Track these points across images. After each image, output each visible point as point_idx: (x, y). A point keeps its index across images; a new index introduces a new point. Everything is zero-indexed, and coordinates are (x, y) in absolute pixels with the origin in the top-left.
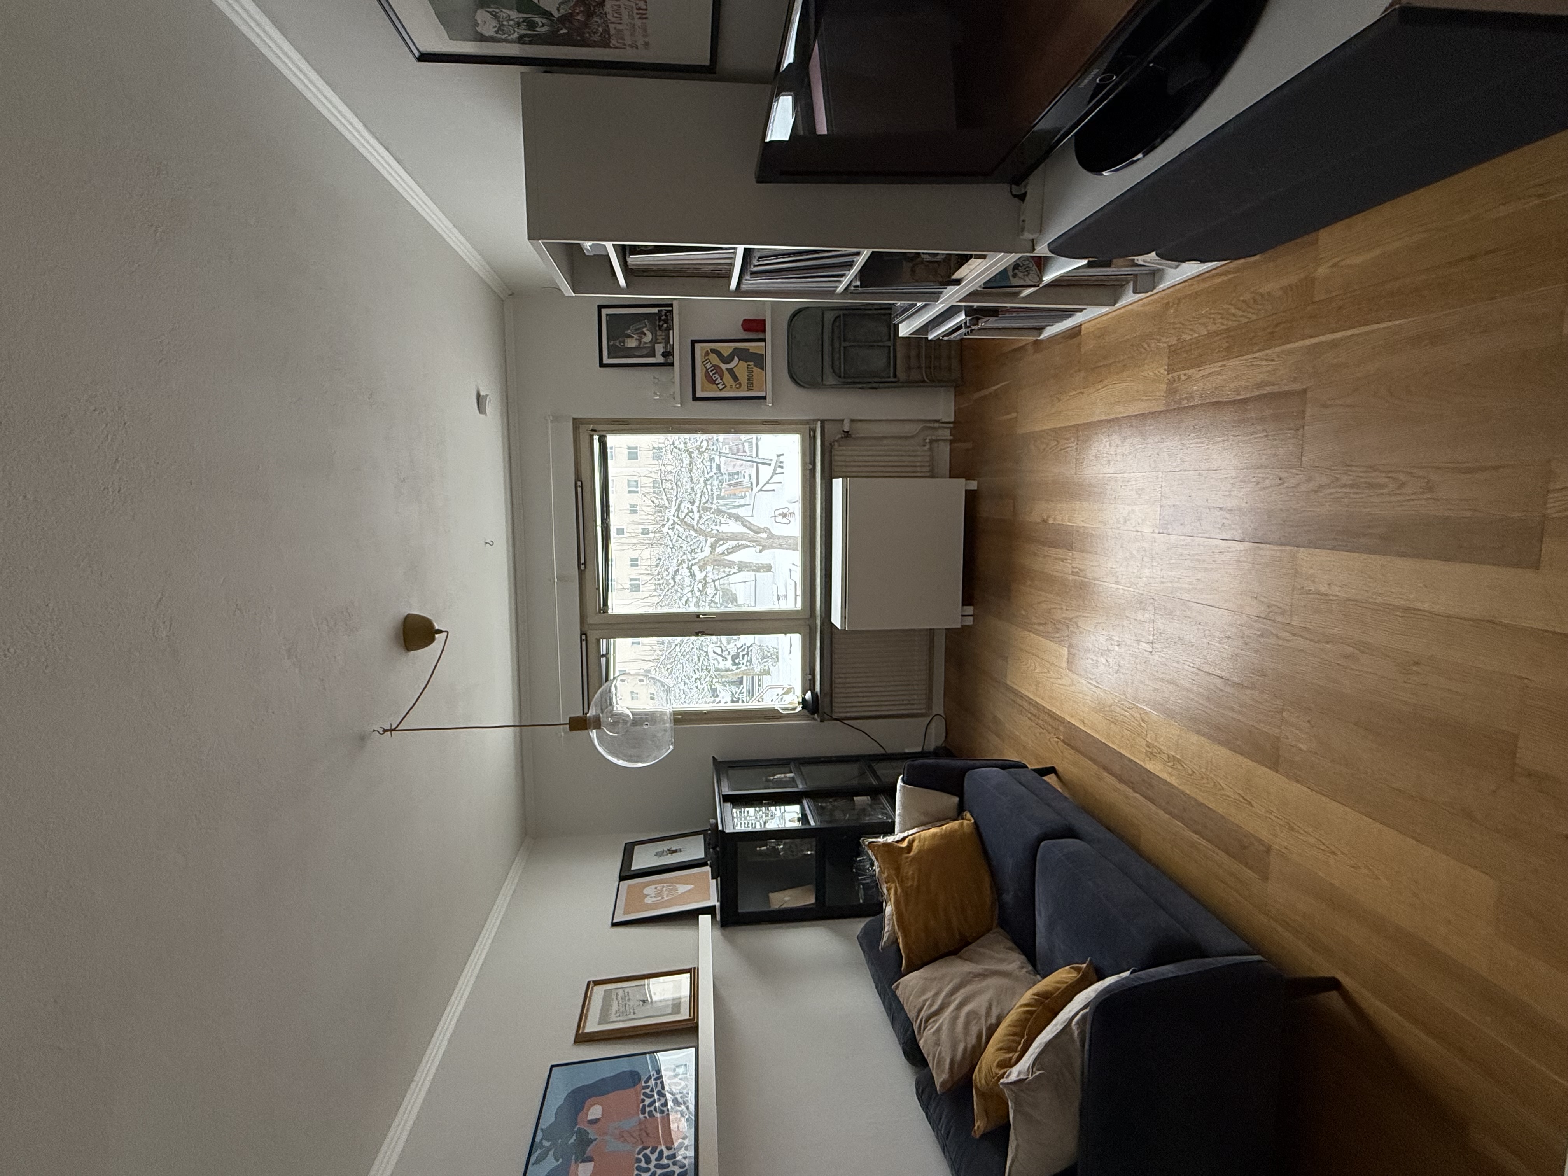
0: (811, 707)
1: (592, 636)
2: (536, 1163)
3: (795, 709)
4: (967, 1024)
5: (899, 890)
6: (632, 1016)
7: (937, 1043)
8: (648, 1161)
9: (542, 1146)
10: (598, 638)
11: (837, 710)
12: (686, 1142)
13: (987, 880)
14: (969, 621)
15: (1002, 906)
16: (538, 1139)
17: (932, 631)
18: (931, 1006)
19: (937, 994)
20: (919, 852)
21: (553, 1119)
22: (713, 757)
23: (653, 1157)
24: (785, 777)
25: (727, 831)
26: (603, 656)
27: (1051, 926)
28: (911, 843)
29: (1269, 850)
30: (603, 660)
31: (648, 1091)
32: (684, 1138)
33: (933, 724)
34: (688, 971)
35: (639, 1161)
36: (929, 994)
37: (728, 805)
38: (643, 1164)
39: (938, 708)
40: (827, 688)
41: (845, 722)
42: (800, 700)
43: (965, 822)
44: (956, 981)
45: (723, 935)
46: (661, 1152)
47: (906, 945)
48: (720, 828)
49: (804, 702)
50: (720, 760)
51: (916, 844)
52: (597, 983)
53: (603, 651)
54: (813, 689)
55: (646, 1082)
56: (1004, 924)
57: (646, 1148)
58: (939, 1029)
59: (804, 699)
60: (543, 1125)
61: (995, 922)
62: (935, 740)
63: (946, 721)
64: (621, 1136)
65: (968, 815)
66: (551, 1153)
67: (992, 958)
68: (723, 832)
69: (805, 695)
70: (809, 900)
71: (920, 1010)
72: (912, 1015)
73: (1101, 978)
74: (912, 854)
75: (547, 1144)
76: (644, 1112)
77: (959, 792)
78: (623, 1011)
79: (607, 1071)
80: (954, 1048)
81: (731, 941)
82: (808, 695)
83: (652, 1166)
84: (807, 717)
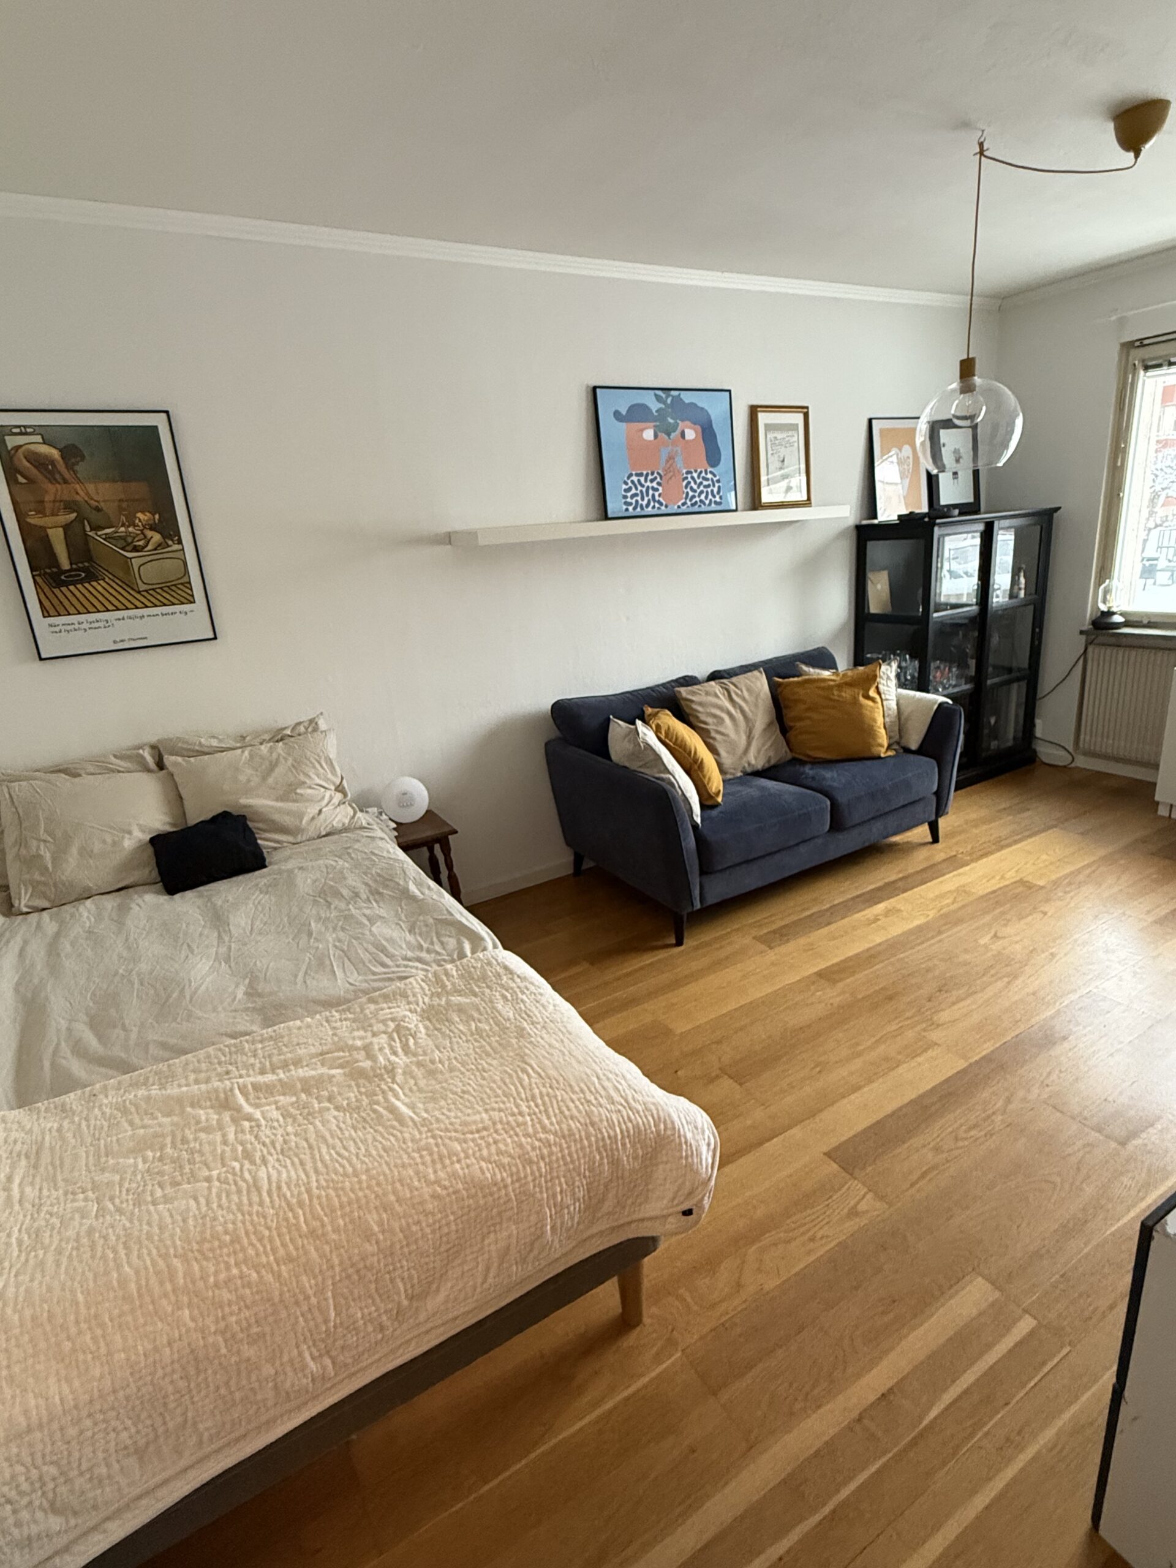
0: (1102, 623)
2: (656, 395)
3: (1104, 601)
4: (715, 716)
5: (832, 683)
6: (770, 452)
7: (707, 693)
8: (652, 481)
9: (667, 397)
11: (1096, 651)
12: (663, 508)
13: (829, 757)
14: (1163, 811)
15: (803, 763)
16: (673, 393)
17: (1156, 766)
18: (737, 694)
19: (744, 699)
20: (861, 706)
21: (687, 401)
22: (1059, 508)
23: (654, 484)
24: (1020, 589)
25: (936, 529)
27: (763, 789)
28: (873, 700)
29: (771, 948)
31: (703, 474)
32: (666, 506)
33: (1063, 753)
34: (809, 499)
35: (653, 474)
36: (746, 694)
37: (981, 527)
38: (650, 477)
39: (1081, 762)
40: (1124, 641)
41: (1081, 661)
42: (1114, 609)
43: (883, 750)
44: (750, 714)
45: (848, 528)
46: (657, 490)
47: (790, 684)
48: (938, 521)
49: (1110, 614)
50: (1055, 515)
51: (870, 703)
52: (806, 416)
54: (1127, 624)
55: (711, 472)
56: (794, 761)
57: (661, 477)
58: (716, 696)
59: (1114, 613)
60: (683, 394)
61: (797, 756)
62: (1046, 753)
63: (1065, 767)
64: (671, 458)
65: (890, 753)
66: (662, 406)
67: (763, 745)
68: (935, 524)
69: (1121, 614)
70: (874, 608)
71: (735, 686)
72: (734, 679)
73: (703, 806)
74: (861, 698)
75: (669, 401)
76: (688, 473)
77: (921, 751)
78: (774, 442)
79: (722, 440)
80: (701, 704)
81: (842, 534)
82: (1117, 619)
83: (648, 484)
84: (1091, 614)
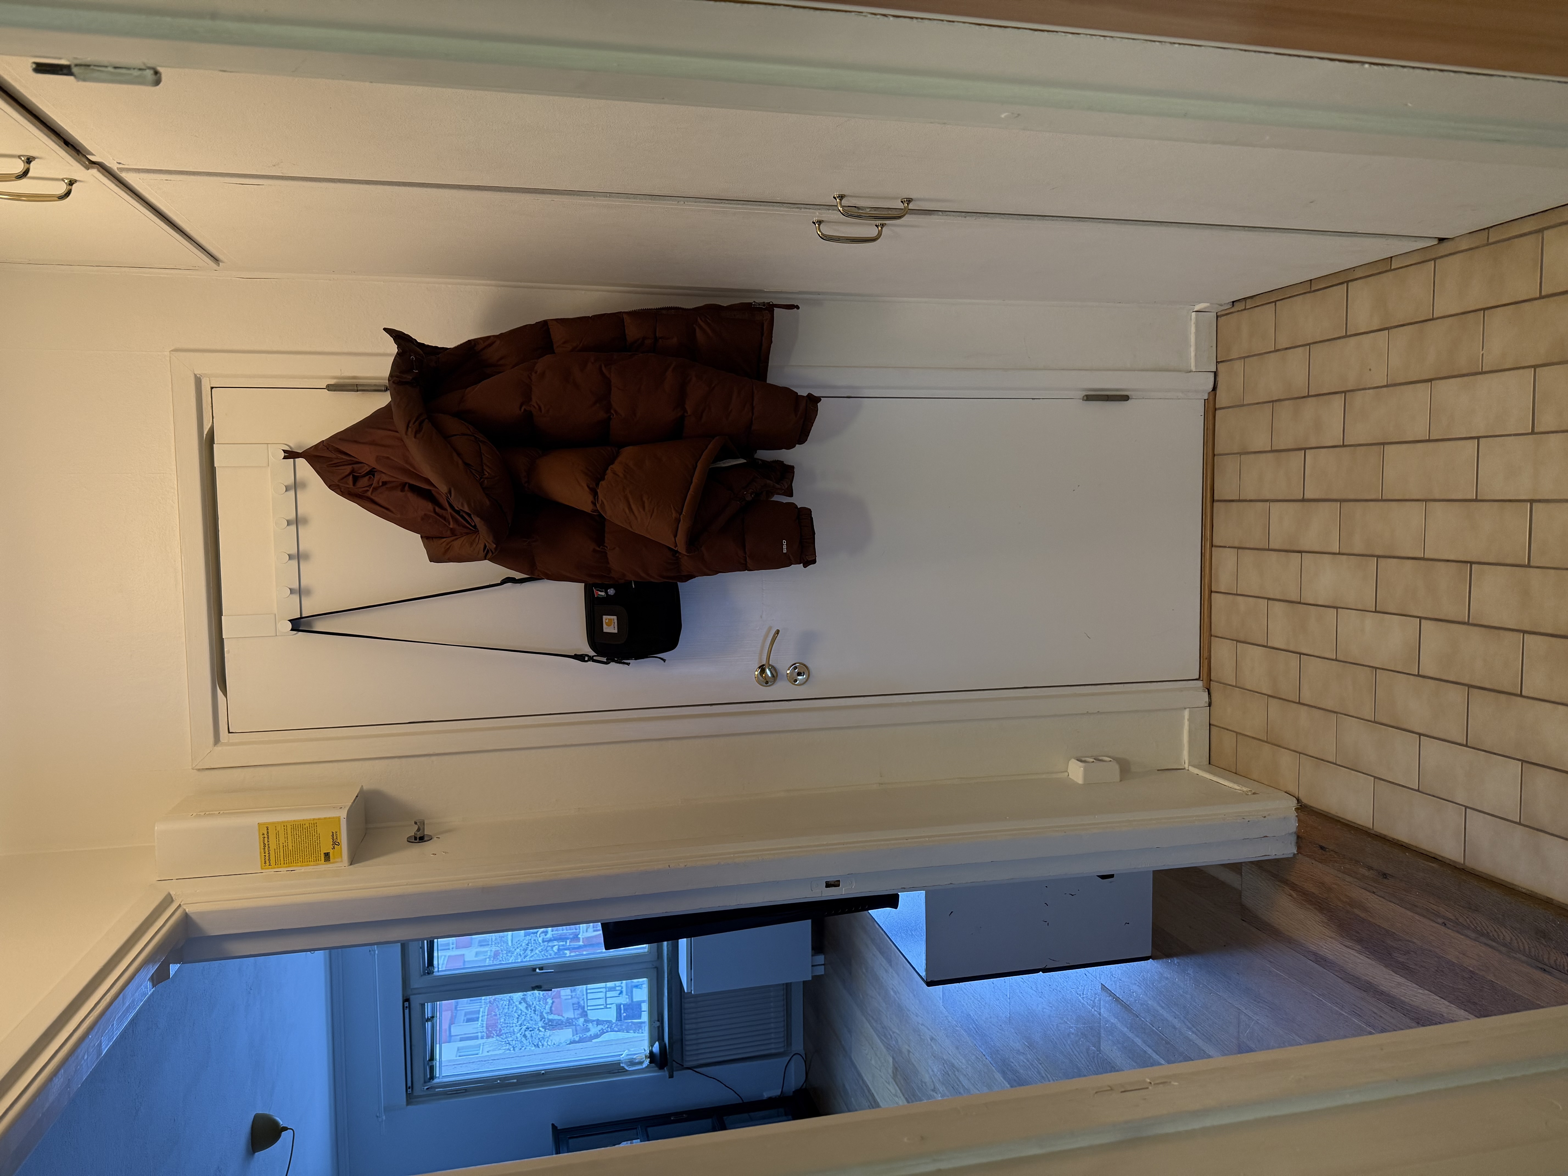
0: (659, 1060)
1: (415, 1001)
3: (641, 1063)
10: (422, 1002)
11: (689, 1059)
14: (820, 971)
22: (553, 1125)
26: (428, 1020)
30: (428, 1025)
33: (792, 1063)
39: (798, 1046)
40: (676, 1037)
41: (699, 1070)
42: (648, 1053)
49: (652, 1055)
50: (560, 1127)
53: (428, 1014)
54: (661, 1040)
62: (794, 1080)
63: (805, 1062)
82: (656, 1048)
84: (654, 1072)
